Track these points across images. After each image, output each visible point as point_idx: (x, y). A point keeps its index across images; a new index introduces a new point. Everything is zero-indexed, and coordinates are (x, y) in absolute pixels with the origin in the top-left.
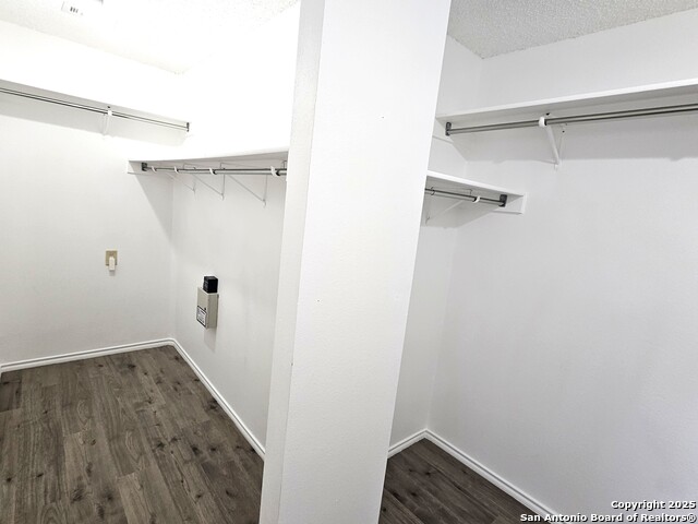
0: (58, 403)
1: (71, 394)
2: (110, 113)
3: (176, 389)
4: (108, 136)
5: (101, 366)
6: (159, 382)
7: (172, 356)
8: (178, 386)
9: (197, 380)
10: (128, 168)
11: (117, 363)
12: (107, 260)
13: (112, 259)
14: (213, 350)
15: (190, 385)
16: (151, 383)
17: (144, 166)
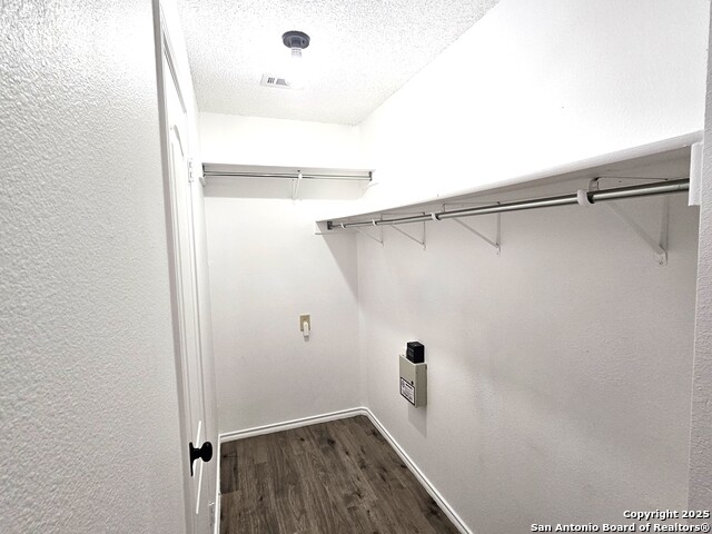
0: (270, 487)
1: (280, 476)
2: (300, 176)
3: (383, 477)
4: (297, 201)
5: (302, 440)
6: (363, 466)
7: (368, 430)
8: (385, 474)
9: (404, 467)
10: (315, 229)
11: (317, 437)
12: (302, 325)
13: (305, 323)
14: (425, 434)
15: (396, 473)
16: (355, 468)
17: (330, 225)
